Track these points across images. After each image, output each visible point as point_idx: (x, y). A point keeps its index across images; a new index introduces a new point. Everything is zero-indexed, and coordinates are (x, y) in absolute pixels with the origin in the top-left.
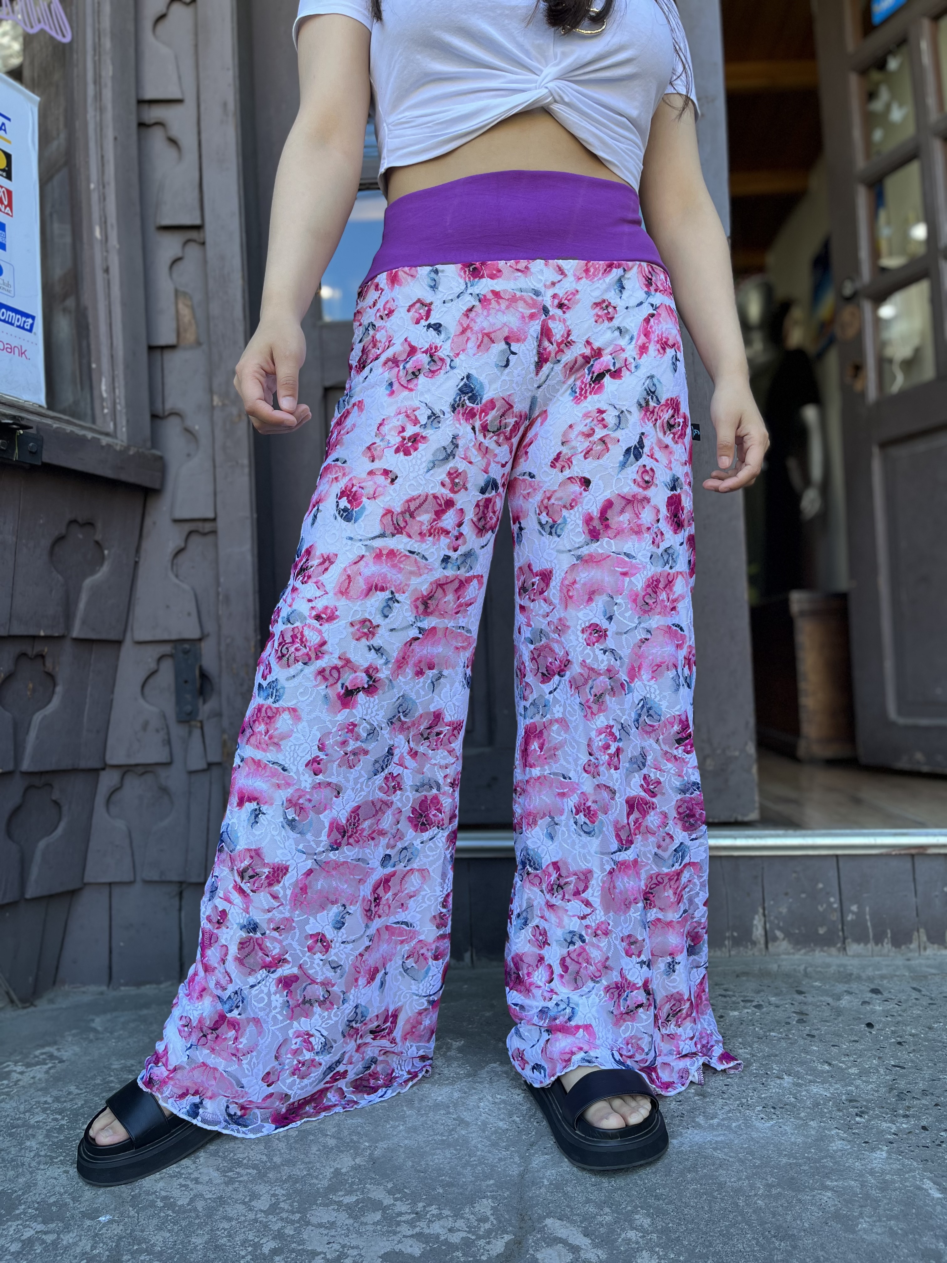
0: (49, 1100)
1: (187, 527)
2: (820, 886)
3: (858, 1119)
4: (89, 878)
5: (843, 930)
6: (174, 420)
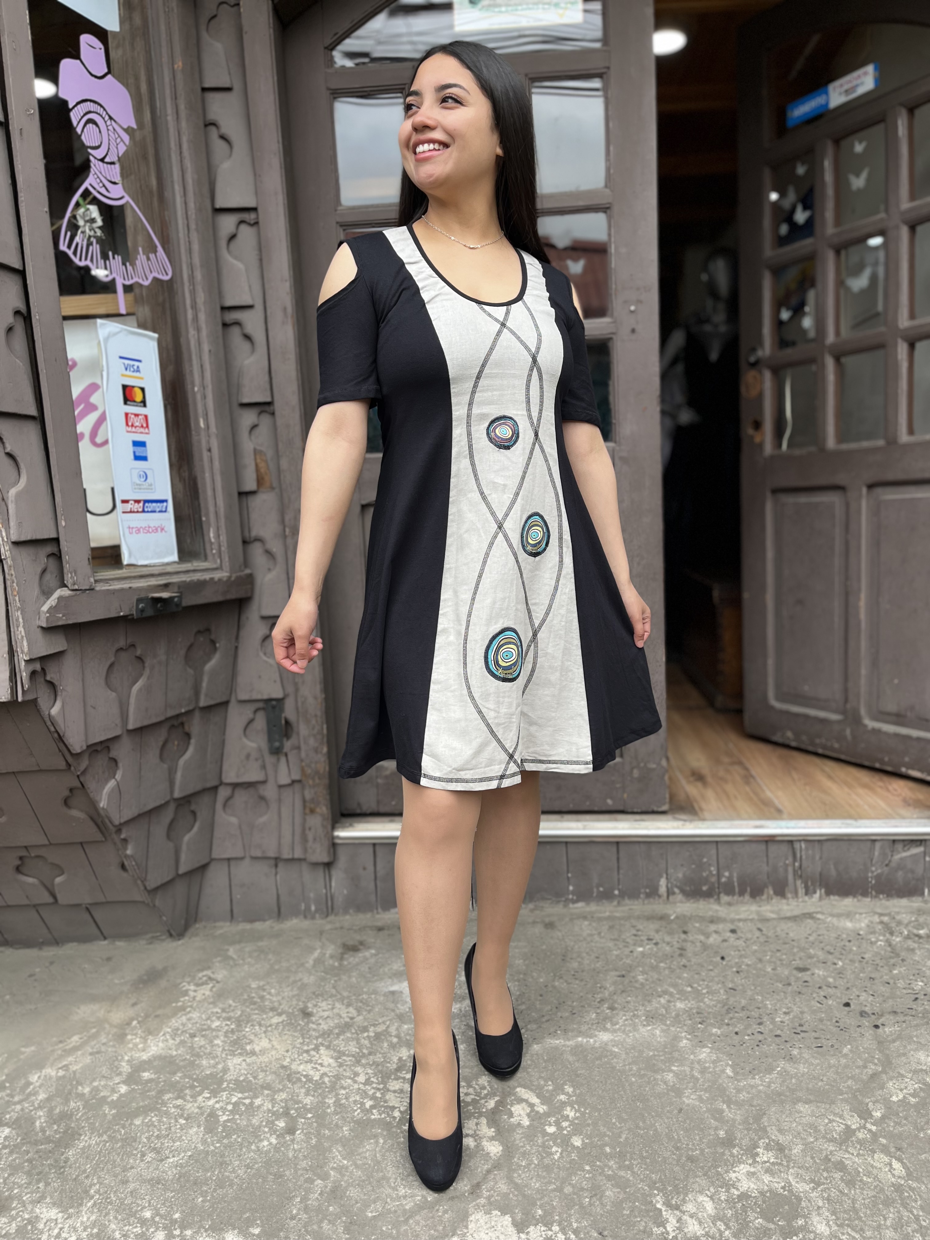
2: (705, 860)
3: (700, 1026)
4: (215, 855)
5: (719, 888)
6: (257, 545)
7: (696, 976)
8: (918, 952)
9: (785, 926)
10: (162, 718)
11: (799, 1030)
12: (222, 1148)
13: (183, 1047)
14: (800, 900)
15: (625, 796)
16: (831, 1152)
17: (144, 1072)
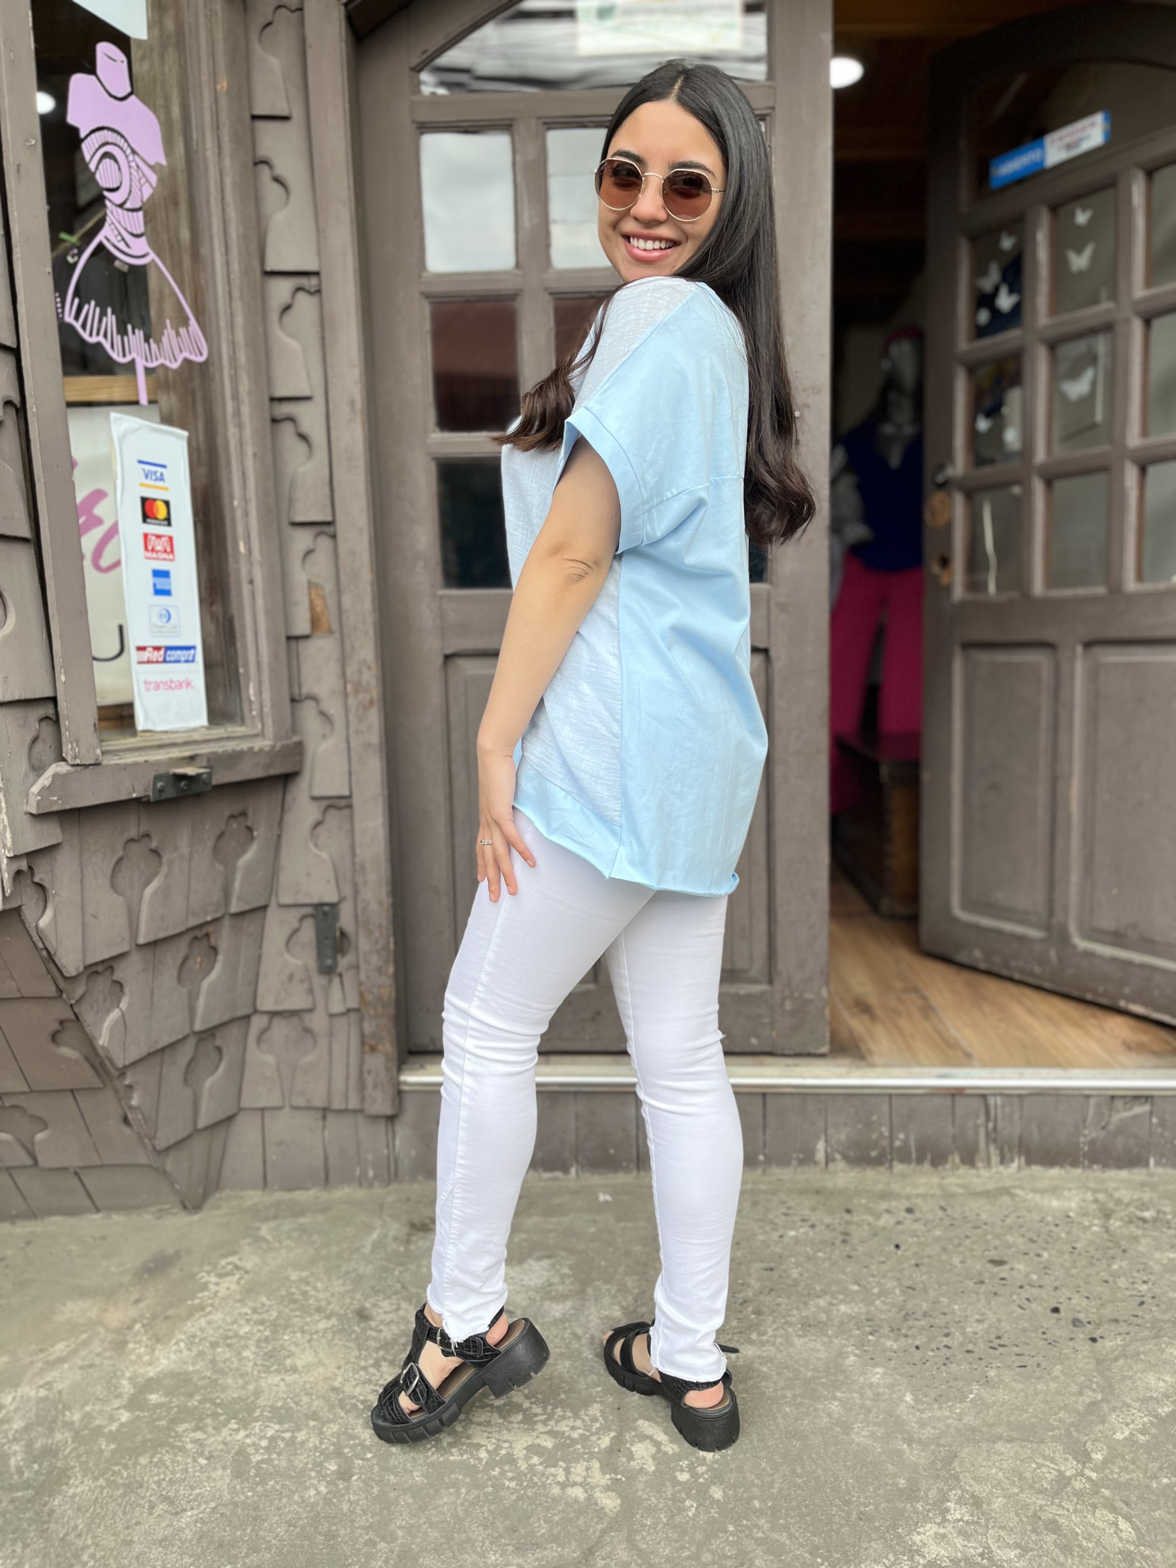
0: (249, 1312)
1: (325, 803)
2: (875, 1118)
3: (870, 1337)
4: (244, 1103)
5: (891, 1153)
6: (310, 704)
7: (864, 1271)
8: (1143, 1241)
9: (974, 1204)
10: (182, 928)
11: (997, 1343)
12: (255, 1498)
13: (203, 1360)
14: (994, 1170)
15: (774, 1034)
16: (1041, 1507)
17: (151, 1393)
